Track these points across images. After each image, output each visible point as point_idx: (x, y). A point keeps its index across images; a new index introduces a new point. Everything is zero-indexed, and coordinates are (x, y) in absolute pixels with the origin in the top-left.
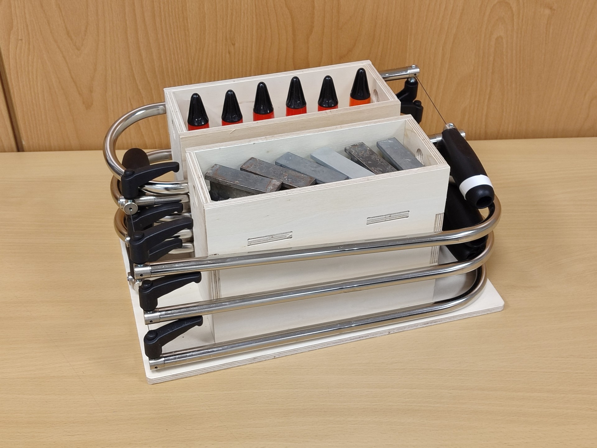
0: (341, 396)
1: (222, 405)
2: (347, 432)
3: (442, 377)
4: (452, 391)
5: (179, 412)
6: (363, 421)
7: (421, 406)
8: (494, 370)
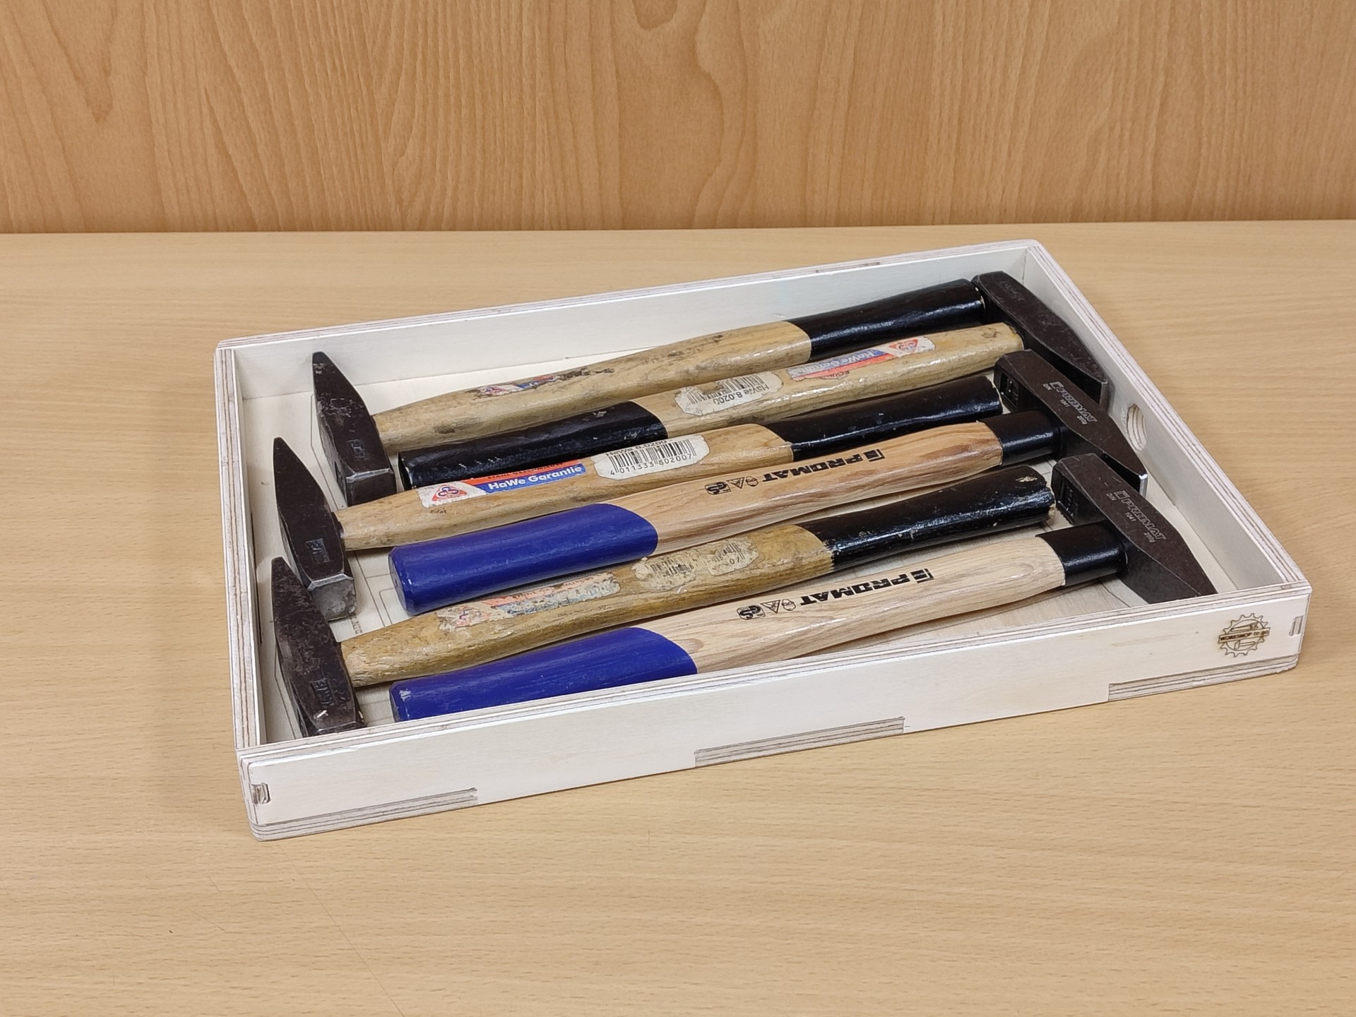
0: (684, 855)
1: (337, 871)
2: (687, 954)
3: (980, 814)
4: (1007, 851)
5: (215, 886)
6: (737, 925)
7: (913, 890)
8: (1132, 799)
